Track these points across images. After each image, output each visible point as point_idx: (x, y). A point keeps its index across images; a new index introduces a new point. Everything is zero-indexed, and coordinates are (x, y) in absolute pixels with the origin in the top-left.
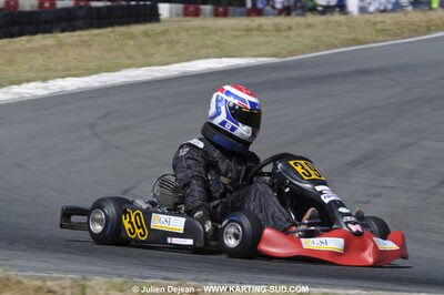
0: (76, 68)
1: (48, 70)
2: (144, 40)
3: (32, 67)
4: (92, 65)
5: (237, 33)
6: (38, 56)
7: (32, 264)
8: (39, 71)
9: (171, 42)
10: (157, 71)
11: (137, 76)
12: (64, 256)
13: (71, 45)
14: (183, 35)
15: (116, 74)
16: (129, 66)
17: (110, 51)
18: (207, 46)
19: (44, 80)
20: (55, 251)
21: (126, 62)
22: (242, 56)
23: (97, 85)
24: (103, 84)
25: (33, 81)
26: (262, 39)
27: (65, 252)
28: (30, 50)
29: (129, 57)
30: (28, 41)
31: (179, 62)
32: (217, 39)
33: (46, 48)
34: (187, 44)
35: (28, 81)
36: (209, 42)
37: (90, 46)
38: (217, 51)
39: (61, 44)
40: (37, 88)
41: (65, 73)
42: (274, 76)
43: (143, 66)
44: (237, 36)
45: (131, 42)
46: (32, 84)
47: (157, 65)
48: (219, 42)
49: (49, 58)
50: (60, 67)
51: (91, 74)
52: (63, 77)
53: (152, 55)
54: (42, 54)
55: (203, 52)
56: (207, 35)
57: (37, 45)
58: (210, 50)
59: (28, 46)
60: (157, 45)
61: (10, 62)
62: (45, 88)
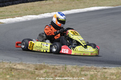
0: (59, 9)
1: (51, 10)
2: (77, 2)
3: (47, 9)
4: (63, 9)
6: (48, 6)
7: (50, 62)
8: (49, 10)
9: (84, 2)
10: (81, 10)
11: (75, 11)
12: (58, 60)
13: (57, 3)
15: (70, 11)
17: (68, 5)
19: (50, 12)
21: (72, 8)
24: (66, 14)
25: (47, 13)
27: (58, 59)
31: (87, 8)
33: (50, 4)
35: (46, 13)
37: (62, 3)
38: (97, 5)
39: (54, 3)
40: (48, 15)
41: (56, 11)
42: (113, 11)
43: (77, 9)
45: (73, 2)
46: (47, 14)
47: (81, 8)
50: (54, 9)
51: (63, 11)
53: (79, 6)
57: (48, 3)
59: (45, 3)
61: (41, 8)
62: (51, 15)
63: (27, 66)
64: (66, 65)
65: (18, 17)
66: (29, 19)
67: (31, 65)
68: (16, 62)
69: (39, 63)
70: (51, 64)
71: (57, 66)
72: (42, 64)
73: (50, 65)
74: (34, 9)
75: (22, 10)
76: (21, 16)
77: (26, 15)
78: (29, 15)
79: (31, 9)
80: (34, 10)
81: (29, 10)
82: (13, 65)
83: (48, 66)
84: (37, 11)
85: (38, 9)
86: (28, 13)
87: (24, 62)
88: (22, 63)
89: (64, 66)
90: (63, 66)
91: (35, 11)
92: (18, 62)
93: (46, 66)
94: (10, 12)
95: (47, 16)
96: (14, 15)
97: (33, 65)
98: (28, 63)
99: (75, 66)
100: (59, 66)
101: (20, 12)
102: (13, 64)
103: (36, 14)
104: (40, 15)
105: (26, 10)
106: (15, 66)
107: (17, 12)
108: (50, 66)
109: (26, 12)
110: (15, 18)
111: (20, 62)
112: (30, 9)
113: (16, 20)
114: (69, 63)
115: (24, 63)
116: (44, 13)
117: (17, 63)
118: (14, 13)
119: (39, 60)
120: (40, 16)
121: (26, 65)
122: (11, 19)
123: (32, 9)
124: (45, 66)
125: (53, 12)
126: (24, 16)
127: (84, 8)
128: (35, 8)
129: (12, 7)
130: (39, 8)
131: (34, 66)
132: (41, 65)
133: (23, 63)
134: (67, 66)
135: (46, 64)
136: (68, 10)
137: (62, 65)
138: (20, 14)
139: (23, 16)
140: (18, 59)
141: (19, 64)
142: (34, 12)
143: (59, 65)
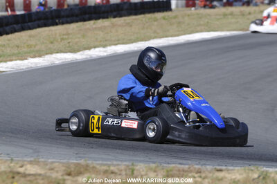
0: (124, 39)
1: (106, 40)
2: (163, 22)
3: (97, 39)
4: (133, 38)
5: (218, 17)
6: (101, 32)
8: (101, 41)
9: (179, 23)
10: (172, 40)
12: (120, 151)
13: (120, 26)
14: (186, 18)
15: (147, 42)
16: (155, 38)
17: (143, 28)
18: (200, 25)
19: (105, 46)
20: (114, 148)
21: (152, 35)
22: (222, 30)
23: (136, 49)
24: (139, 49)
25: (98, 47)
26: (233, 20)
27: (119, 149)
28: (96, 28)
29: (155, 32)
30: (94, 24)
31: (184, 34)
32: (207, 20)
33: (105, 27)
34: (188, 24)
35: (95, 47)
36: (202, 23)
37: (131, 26)
38: (206, 28)
39: (113, 25)
40: (100, 51)
41: (117, 42)
43: (163, 37)
44: (219, 19)
45: (156, 23)
46: (97, 49)
47: (171, 36)
48: (208, 22)
49: (107, 33)
50: (113, 39)
51: (132, 43)
52: (116, 45)
53: (168, 31)
54: (102, 31)
55: (199, 28)
56: (200, 18)
57: (99, 26)
58: (203, 28)
59: (94, 26)
60: (171, 24)
61: (84, 36)
62: (105, 52)
63: (48, 167)
64: (133, 165)
65: (33, 57)
66: (57, 62)
67: (57, 164)
68: (26, 159)
69: (75, 161)
70: (100, 162)
71: (115, 165)
72: (82, 162)
73: (98, 164)
74: (70, 40)
75: (43, 43)
76: (40, 56)
77: (51, 53)
78: (57, 53)
79: (62, 39)
80: (69, 43)
81: (57, 41)
82: (18, 166)
83: (94, 167)
84: (76, 44)
85: (77, 40)
86: (55, 49)
87: (43, 158)
88: (39, 162)
89: (130, 167)
90: (128, 166)
91: (71, 44)
92: (29, 159)
93: (91, 166)
94: (18, 47)
95: (97, 53)
96: (25, 53)
97: (61, 165)
98: (50, 160)
99: (153, 166)
100: (119, 167)
101: (37, 48)
102: (17, 163)
103: (74, 51)
104: (81, 52)
105: (52, 43)
106: (21, 167)
107: (31, 47)
108: (98, 167)
109: (51, 46)
110: (26, 59)
111: (32, 159)
112: (59, 40)
113: (29, 64)
114: (142, 159)
115: (43, 160)
116: (89, 48)
117: (28, 162)
118: (26, 50)
119: (77, 154)
120: (82, 55)
121: (47, 165)
122: (18, 62)
123: (66, 39)
124: (87, 166)
125: (110, 45)
126: (46, 56)
127: (178, 35)
128: (71, 36)
129: (22, 36)
130: (79, 36)
131: (63, 166)
132: (79, 164)
133: (40, 160)
134: (137, 166)
135: (90, 162)
136: (143, 40)
137: (125, 165)
138: (38, 51)
139: (44, 55)
140: (31, 151)
141: (31, 163)
142: (69, 47)
143: (118, 165)
